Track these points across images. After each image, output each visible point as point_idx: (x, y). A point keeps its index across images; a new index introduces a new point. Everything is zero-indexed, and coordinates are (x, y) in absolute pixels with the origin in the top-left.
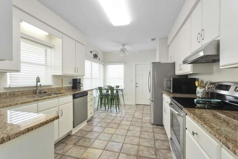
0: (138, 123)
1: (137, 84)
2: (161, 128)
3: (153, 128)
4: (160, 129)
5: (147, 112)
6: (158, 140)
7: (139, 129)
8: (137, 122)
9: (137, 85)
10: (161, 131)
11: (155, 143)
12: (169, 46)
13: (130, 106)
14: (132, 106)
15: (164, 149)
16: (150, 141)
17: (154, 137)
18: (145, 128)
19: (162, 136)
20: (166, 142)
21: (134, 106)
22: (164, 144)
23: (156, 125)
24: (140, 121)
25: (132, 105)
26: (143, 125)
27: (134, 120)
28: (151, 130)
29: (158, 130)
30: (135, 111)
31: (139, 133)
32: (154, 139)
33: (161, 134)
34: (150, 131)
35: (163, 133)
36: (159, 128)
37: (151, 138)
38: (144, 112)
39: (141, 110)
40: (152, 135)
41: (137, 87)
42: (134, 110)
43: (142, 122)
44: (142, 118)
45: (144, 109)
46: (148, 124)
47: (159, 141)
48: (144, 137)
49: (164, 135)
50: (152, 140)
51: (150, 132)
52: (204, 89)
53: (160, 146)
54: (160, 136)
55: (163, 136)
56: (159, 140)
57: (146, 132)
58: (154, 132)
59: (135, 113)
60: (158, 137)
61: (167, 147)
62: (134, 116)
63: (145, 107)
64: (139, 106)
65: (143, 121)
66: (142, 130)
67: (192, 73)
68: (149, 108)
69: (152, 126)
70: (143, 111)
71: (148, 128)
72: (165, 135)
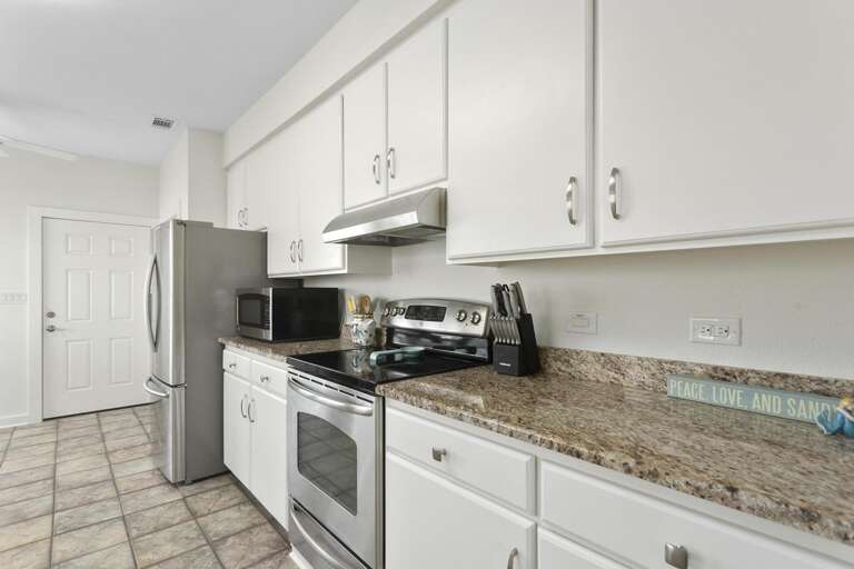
0: (97, 506)
1: (51, 315)
2: (217, 488)
3: (184, 499)
4: (217, 492)
5: (126, 442)
6: (224, 539)
7: (118, 532)
8: (91, 503)
9: (51, 322)
10: (223, 499)
11: (217, 556)
12: (227, 169)
13: (7, 437)
14: (17, 434)
15: (262, 560)
16: (193, 561)
17: (203, 532)
18: (149, 514)
19: (233, 514)
20: (258, 529)
21: (38, 431)
22: (255, 540)
23: (194, 482)
24: (108, 491)
25: (15, 429)
26: (131, 505)
27: (65, 499)
28: (181, 512)
29: (208, 497)
30: (56, 455)
31: (126, 550)
32: (208, 543)
33: (227, 511)
34: (173, 518)
35: (232, 503)
36: (211, 490)
37: (194, 546)
38: (111, 444)
39: (86, 442)
40: (190, 530)
41: (52, 329)
42: (45, 449)
43: (119, 496)
44: (111, 472)
45: (105, 429)
46: (153, 492)
47: (230, 540)
48: (156, 558)
49: (240, 510)
50: (203, 553)
51: (178, 520)
52: (371, 321)
53: (243, 557)
54: (228, 519)
55: (237, 515)
56: (228, 537)
57: (157, 530)
58: (194, 515)
59: (55, 465)
60: (220, 528)
61: (269, 546)
62: (59, 478)
63: (106, 419)
64: (65, 424)
65: (122, 486)
66: (134, 533)
67: (345, 271)
68: (130, 420)
69: (176, 496)
70: (104, 441)
71: (161, 508)
72: (242, 508)
